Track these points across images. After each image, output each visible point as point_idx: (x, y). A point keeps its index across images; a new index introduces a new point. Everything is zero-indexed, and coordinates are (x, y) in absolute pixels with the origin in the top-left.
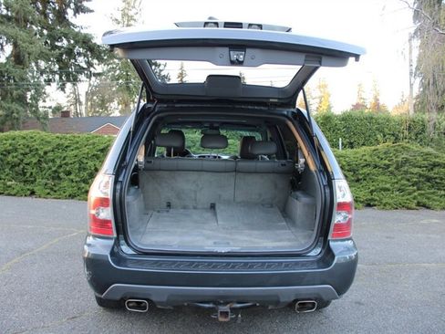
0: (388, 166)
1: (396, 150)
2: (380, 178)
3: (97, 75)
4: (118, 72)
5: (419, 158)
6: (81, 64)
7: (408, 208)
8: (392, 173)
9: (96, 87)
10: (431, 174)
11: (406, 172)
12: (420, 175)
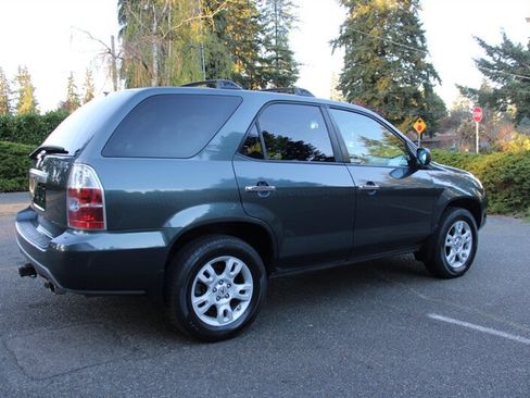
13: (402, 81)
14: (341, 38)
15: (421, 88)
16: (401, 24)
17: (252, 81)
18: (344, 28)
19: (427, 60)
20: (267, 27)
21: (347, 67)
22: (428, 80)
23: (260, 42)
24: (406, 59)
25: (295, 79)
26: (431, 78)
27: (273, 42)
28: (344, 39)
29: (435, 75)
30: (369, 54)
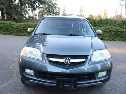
0: (107, 31)
1: (110, 28)
2: (105, 34)
3: (41, 8)
4: (46, 7)
5: (115, 30)
6: (37, 5)
7: (110, 40)
8: (108, 33)
9: (41, 11)
10: (117, 33)
11: (111, 33)
12: (114, 34)
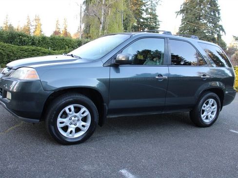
13: (207, 32)
14: (181, 11)
15: (216, 36)
16: (209, 6)
17: (138, 28)
18: (183, 6)
19: (220, 23)
20: (147, 4)
21: (182, 24)
22: (219, 32)
23: (143, 10)
24: (210, 22)
25: (158, 28)
26: (221, 32)
27: (149, 10)
28: (182, 11)
29: (223, 30)
30: (193, 19)
